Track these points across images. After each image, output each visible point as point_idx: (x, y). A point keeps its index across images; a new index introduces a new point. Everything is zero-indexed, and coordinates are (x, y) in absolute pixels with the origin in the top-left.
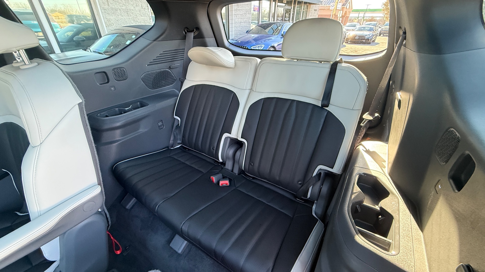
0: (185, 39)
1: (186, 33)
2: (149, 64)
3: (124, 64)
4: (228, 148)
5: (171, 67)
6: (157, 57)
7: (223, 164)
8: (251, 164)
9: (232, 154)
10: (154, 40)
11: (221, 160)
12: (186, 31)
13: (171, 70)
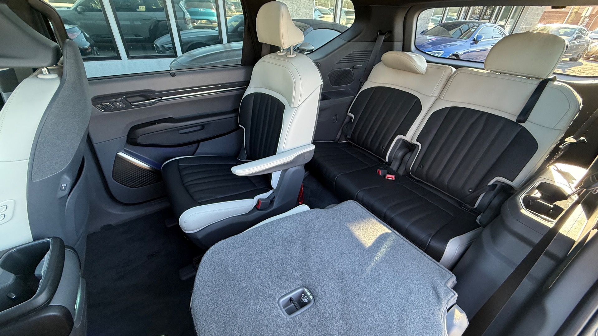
0: (376, 41)
1: (377, 35)
2: (338, 62)
3: (321, 60)
4: (398, 149)
5: (354, 68)
6: (346, 57)
7: (389, 163)
8: (420, 167)
9: (400, 157)
10: (349, 41)
11: (387, 160)
12: (378, 34)
13: (353, 70)
